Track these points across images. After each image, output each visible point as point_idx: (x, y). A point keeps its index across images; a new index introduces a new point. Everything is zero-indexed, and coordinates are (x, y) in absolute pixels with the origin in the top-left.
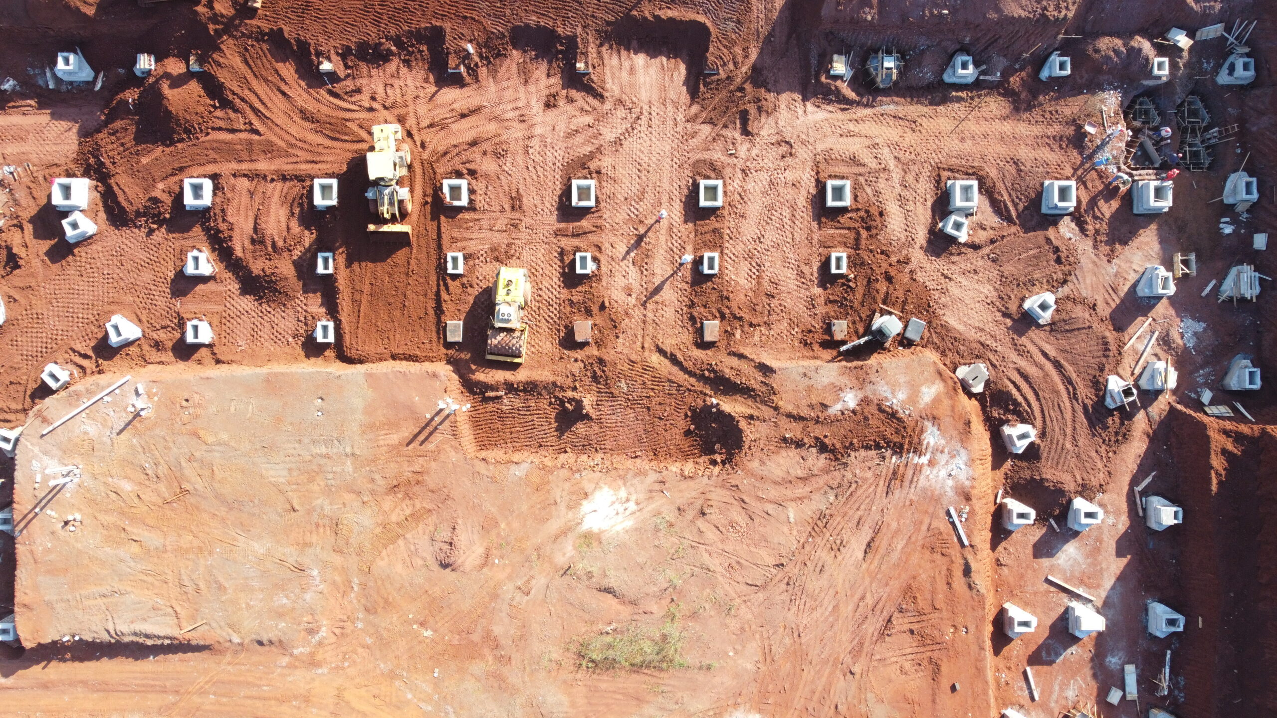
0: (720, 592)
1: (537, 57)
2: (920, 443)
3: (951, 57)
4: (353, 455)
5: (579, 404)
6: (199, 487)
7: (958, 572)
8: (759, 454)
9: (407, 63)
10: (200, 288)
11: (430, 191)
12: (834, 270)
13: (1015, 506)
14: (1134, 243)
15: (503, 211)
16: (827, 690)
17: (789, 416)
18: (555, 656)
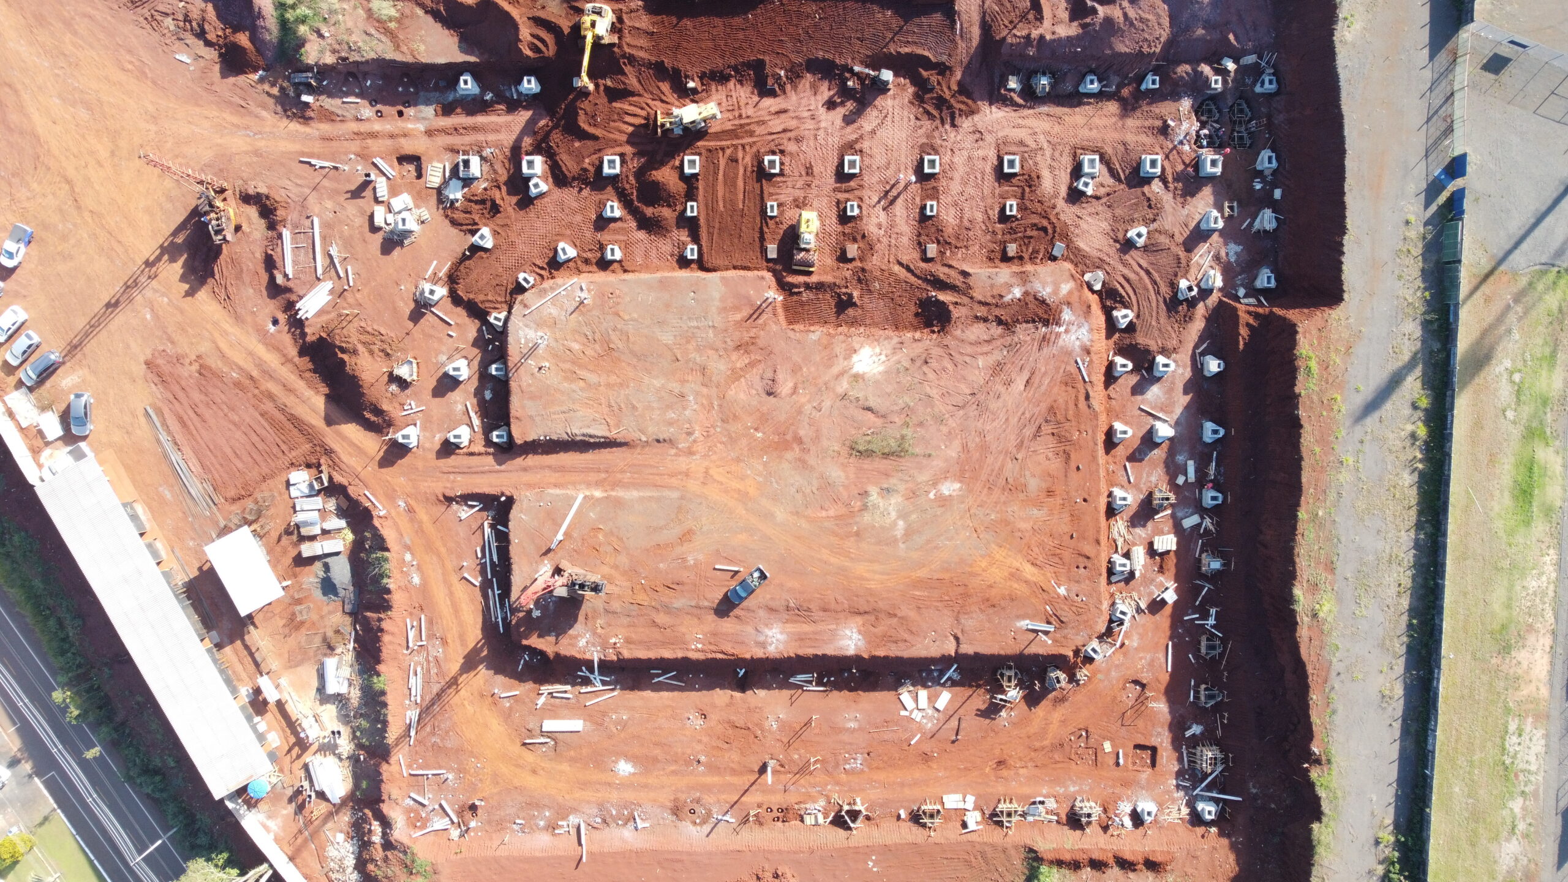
0: (936, 410)
1: (821, 79)
2: (1060, 319)
3: (1084, 76)
4: (714, 327)
5: (850, 296)
6: (620, 345)
7: (1082, 398)
8: (961, 326)
9: (741, 82)
10: (612, 225)
11: (755, 164)
12: (1008, 213)
13: (1119, 360)
14: (1199, 196)
15: (801, 176)
16: (1001, 469)
17: (980, 302)
18: (836, 448)
